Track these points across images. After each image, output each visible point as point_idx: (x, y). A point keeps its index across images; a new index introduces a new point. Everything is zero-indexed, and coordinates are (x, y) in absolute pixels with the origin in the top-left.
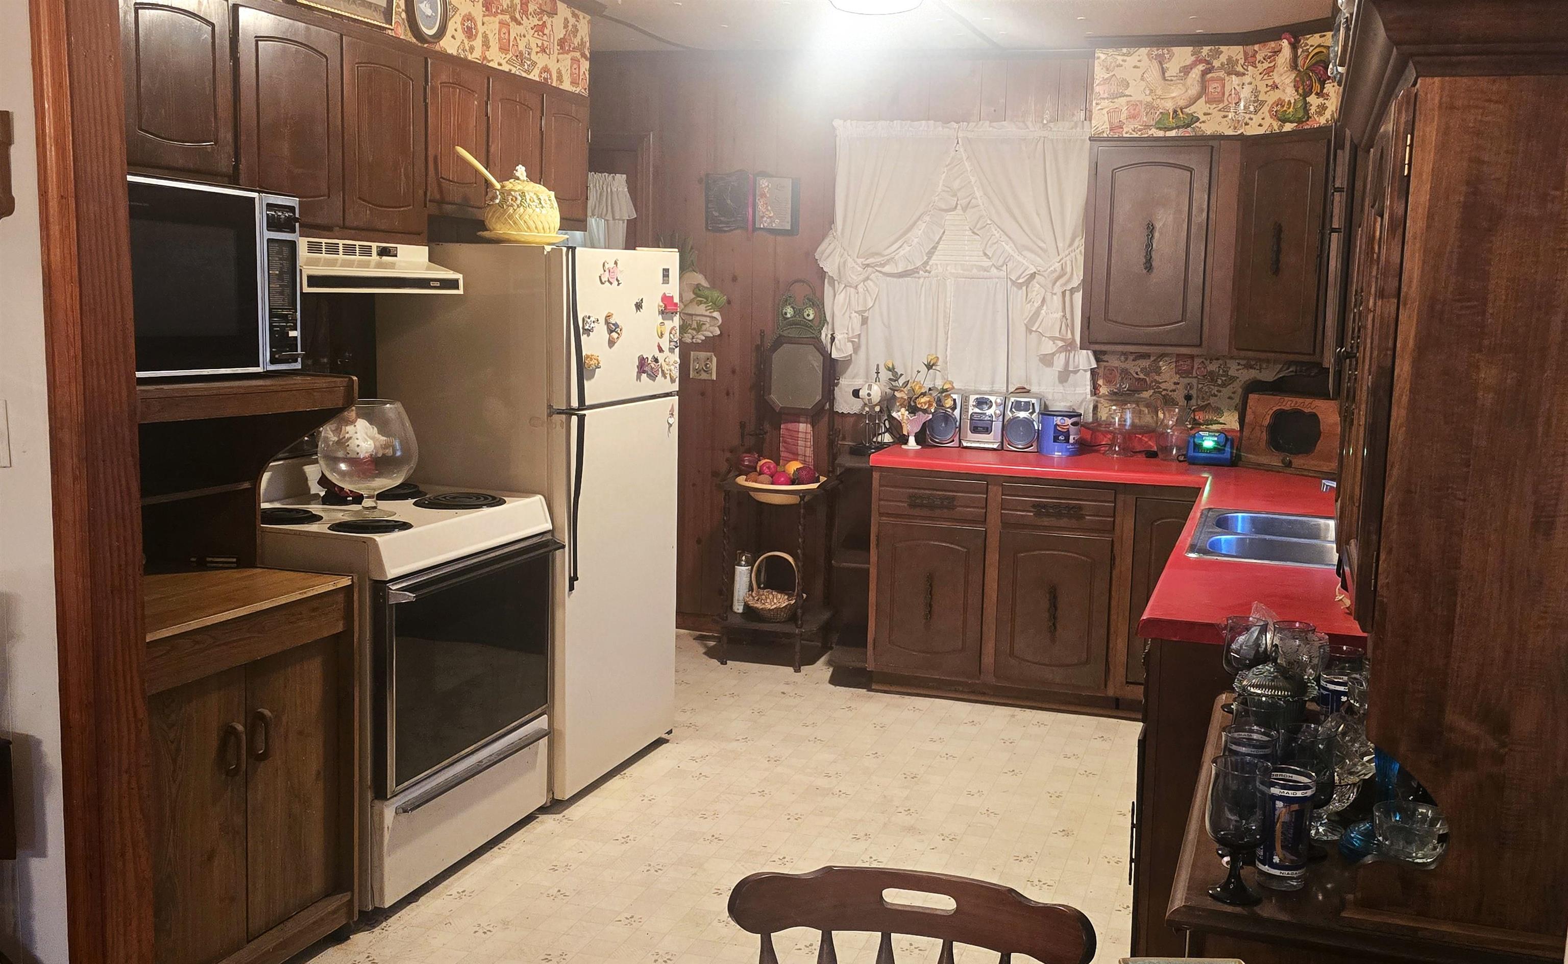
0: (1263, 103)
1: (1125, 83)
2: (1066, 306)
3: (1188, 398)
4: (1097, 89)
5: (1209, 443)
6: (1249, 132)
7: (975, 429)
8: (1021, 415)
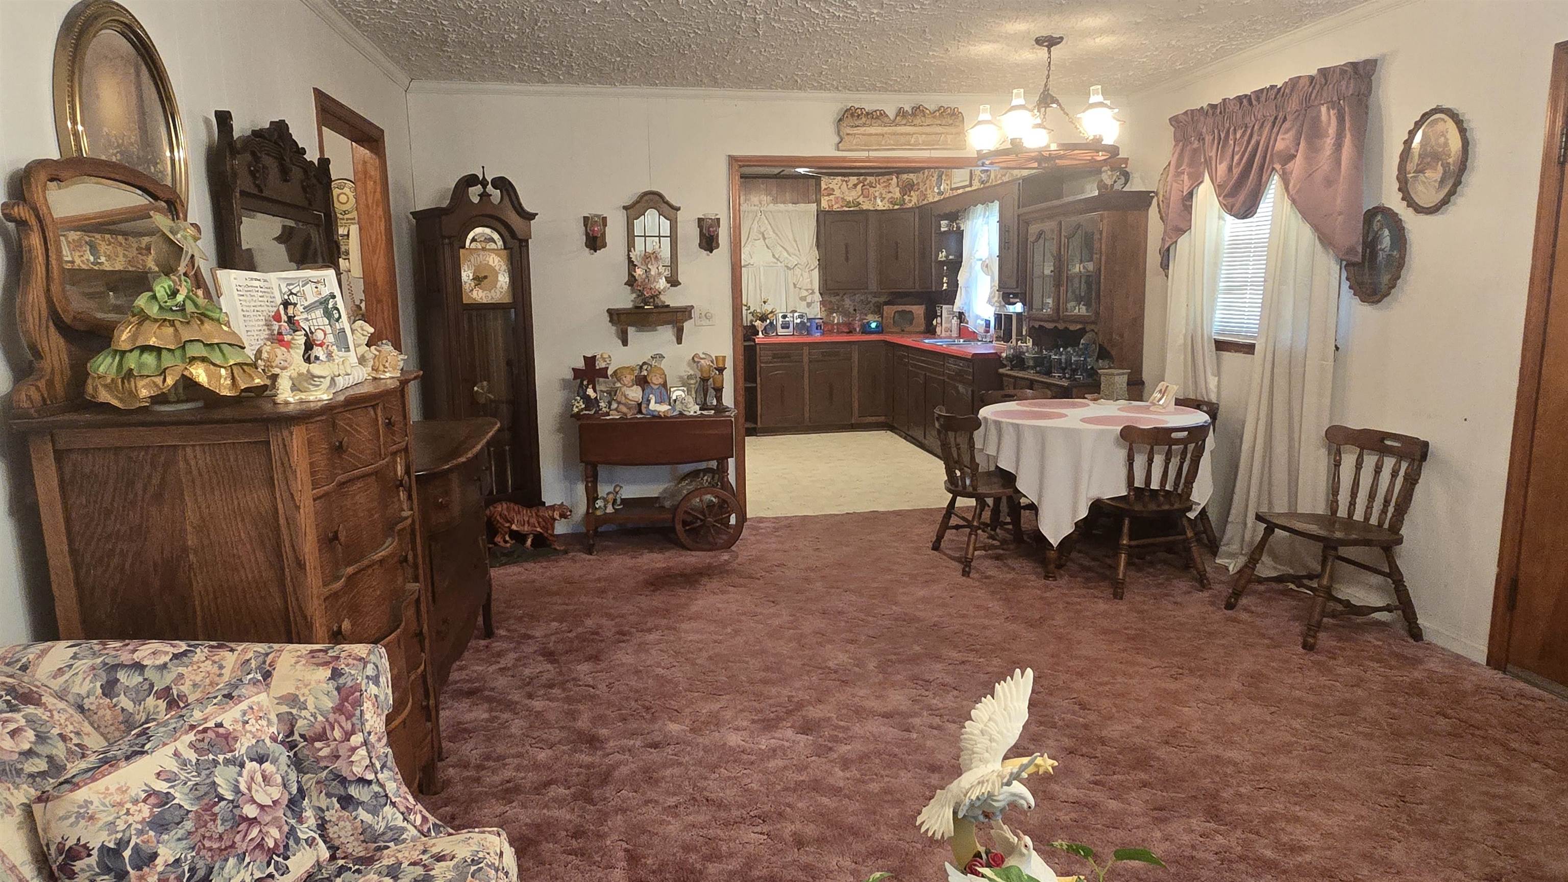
0: (884, 198)
1: (833, 190)
2: (811, 276)
3: (855, 310)
4: (823, 192)
5: (873, 325)
6: (879, 208)
7: (783, 328)
8: (799, 321)
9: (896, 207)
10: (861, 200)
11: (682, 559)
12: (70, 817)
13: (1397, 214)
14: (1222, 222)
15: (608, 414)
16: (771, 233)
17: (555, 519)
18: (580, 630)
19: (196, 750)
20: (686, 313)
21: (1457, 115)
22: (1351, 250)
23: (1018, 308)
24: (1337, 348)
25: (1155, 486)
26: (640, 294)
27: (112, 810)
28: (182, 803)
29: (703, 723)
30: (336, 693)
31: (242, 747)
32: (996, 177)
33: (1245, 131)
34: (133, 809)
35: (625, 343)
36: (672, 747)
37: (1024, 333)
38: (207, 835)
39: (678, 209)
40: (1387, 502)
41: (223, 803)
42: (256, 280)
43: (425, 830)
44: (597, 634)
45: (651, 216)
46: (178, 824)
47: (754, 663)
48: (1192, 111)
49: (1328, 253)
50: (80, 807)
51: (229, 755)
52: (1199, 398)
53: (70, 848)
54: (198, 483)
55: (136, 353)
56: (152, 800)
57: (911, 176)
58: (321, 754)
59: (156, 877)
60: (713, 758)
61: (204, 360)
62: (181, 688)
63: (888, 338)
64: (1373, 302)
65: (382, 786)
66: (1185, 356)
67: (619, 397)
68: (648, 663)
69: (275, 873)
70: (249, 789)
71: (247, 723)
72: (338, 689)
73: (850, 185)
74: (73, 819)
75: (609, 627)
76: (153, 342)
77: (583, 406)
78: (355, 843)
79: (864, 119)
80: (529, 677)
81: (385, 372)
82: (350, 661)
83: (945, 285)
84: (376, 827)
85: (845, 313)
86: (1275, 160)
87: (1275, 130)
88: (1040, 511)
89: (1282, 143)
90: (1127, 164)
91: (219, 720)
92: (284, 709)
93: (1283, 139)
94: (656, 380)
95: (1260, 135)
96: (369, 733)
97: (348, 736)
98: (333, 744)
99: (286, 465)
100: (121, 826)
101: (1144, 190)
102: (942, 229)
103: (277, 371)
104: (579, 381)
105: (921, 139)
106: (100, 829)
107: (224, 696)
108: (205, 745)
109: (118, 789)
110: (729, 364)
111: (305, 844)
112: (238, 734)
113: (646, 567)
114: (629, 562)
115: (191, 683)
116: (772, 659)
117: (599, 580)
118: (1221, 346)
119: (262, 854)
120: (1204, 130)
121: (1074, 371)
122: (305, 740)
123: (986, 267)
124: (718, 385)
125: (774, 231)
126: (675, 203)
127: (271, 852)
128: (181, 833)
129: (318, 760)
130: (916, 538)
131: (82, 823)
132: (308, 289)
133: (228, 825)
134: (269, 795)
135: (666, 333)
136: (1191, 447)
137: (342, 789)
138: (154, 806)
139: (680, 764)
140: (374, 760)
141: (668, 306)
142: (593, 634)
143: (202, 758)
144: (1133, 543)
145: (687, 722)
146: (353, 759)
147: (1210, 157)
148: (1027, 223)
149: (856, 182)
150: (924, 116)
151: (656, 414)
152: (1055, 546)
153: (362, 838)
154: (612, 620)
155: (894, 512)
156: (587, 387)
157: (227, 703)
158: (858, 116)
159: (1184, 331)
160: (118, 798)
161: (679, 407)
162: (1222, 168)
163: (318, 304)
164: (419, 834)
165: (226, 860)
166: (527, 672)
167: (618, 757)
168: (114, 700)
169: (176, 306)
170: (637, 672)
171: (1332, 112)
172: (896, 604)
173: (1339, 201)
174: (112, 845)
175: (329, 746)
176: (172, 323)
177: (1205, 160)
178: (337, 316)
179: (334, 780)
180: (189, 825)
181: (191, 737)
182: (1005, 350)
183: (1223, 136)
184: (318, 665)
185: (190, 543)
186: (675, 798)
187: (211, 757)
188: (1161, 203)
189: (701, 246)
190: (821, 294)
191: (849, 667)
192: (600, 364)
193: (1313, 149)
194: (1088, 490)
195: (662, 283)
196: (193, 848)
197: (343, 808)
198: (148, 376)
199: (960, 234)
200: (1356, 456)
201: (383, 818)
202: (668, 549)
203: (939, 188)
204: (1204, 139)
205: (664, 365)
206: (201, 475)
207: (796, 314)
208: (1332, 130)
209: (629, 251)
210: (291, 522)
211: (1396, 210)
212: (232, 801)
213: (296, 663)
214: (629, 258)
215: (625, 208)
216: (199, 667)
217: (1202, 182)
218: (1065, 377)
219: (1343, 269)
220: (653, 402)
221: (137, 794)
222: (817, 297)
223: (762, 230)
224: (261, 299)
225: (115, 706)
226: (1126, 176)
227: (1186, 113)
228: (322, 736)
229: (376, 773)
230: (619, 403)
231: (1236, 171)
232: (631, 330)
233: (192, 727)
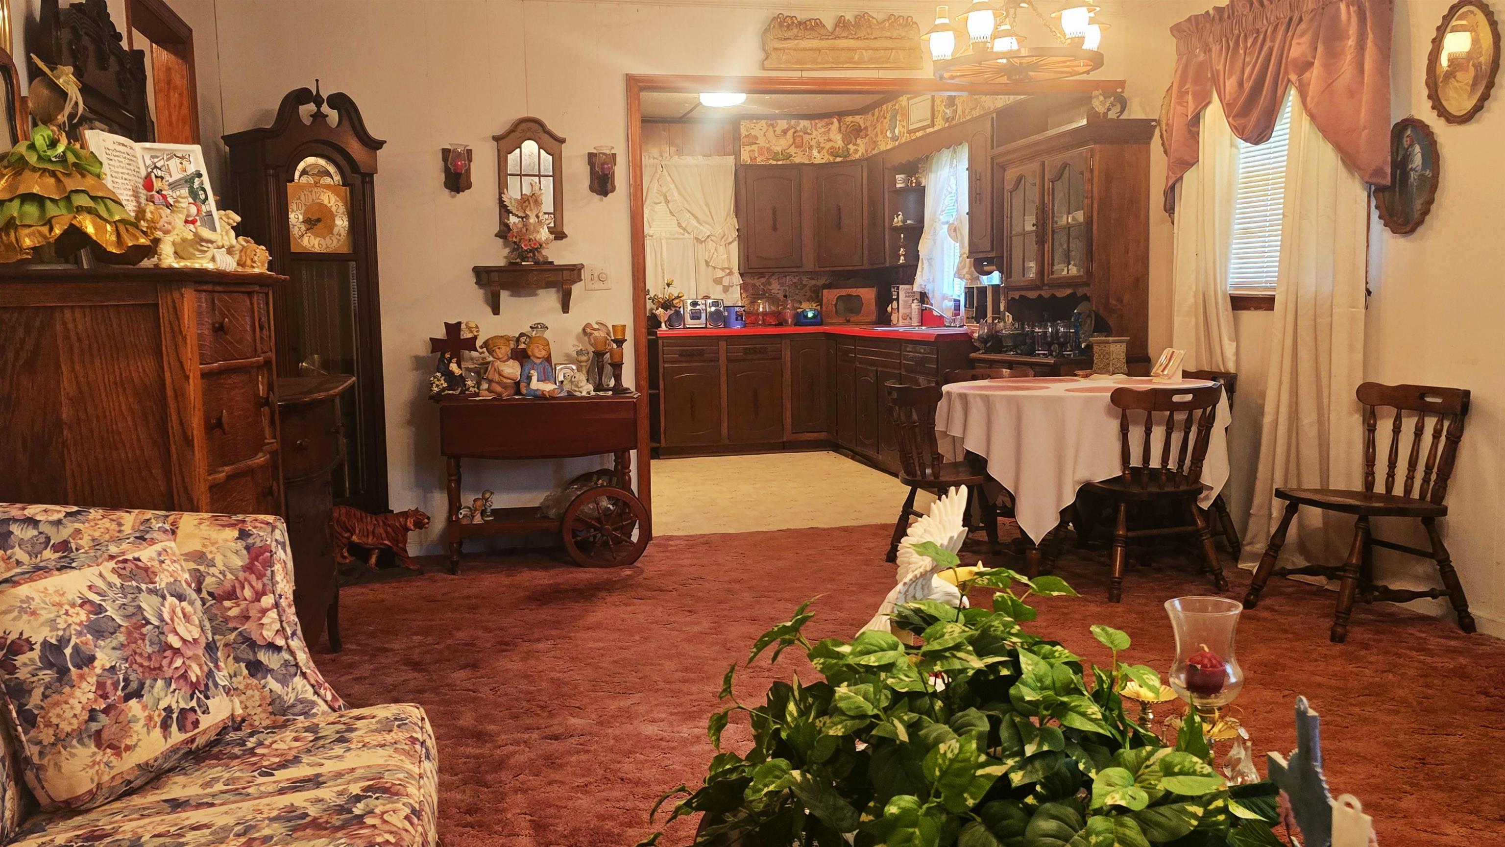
0: (823, 148)
1: (756, 138)
2: (728, 253)
3: (785, 296)
4: (743, 140)
5: (810, 315)
6: (816, 161)
7: (692, 318)
8: (713, 309)
9: (838, 159)
10: (792, 150)
11: (573, 575)
12: (13, 610)
13: (1428, 126)
14: (1234, 150)
15: (477, 395)
16: (676, 194)
17: (408, 529)
18: (449, 642)
19: (120, 576)
20: (574, 272)
21: (1487, 6)
22: (1378, 172)
23: (995, 278)
24: (1369, 292)
25: (1155, 463)
26: (516, 247)
27: (53, 608)
28: (114, 617)
29: (612, 717)
30: (245, 552)
31: (162, 581)
32: (964, 112)
33: (1256, 38)
34: (71, 611)
35: (496, 310)
36: (577, 738)
37: (1002, 309)
38: (138, 651)
39: (563, 141)
40: (1429, 469)
41: (149, 627)
42: (123, 145)
43: (337, 707)
44: (474, 645)
45: (530, 147)
46: (112, 634)
47: (669, 666)
48: (1197, 17)
49: (1354, 176)
50: (22, 601)
51: (151, 586)
52: (1215, 369)
53: (13, 641)
54: (76, 351)
55: (16, 203)
56: (87, 607)
57: (858, 118)
58: (231, 613)
59: (95, 678)
60: (628, 745)
61: (89, 211)
62: (80, 542)
63: (827, 328)
64: (1405, 233)
65: (292, 653)
66: (1197, 319)
67: (491, 374)
68: (540, 668)
69: (197, 708)
70: (172, 620)
71: (163, 562)
72: (247, 548)
73: (779, 130)
74: (16, 613)
75: (486, 640)
76: (36, 190)
77: (445, 385)
78: (264, 716)
79: (795, 31)
80: (392, 685)
81: (253, 267)
82: (257, 524)
83: (902, 258)
84: (285, 698)
85: (773, 300)
86: (1290, 68)
87: (1290, 34)
88: (1017, 501)
89: (1298, 49)
90: (1123, 88)
91: (136, 555)
92: (193, 565)
93: (1299, 44)
94: (539, 352)
95: (1273, 41)
96: (280, 596)
97: (258, 596)
98: (243, 604)
99: (176, 329)
100: (62, 625)
101: (1144, 117)
102: (898, 186)
103: (159, 234)
104: (439, 354)
105: (867, 55)
106: (42, 625)
107: (136, 538)
108: (126, 573)
109: (56, 592)
110: (629, 336)
111: (222, 690)
112: (157, 570)
113: (527, 584)
114: (505, 581)
115: (90, 538)
116: (690, 661)
117: (469, 597)
118: (1239, 303)
119: (186, 684)
120: (1211, 39)
121: (1062, 346)
122: (214, 598)
123: (954, 231)
124: (617, 359)
125: (680, 194)
126: (560, 134)
127: (194, 686)
128: (115, 643)
129: (227, 620)
130: (866, 551)
131: (25, 617)
132: (174, 164)
133: (156, 648)
134: (190, 632)
135: (549, 299)
136: (1198, 413)
137: (251, 653)
138: (91, 612)
139: (588, 751)
140: (285, 624)
141: (552, 263)
142: (467, 645)
143: (126, 584)
144: (1130, 534)
145: (593, 716)
146: (265, 620)
147: (1218, 72)
148: (1003, 168)
149: (786, 127)
150: (870, 27)
151: (538, 393)
152: (1037, 543)
153: (270, 709)
154: (489, 632)
155: (838, 529)
156: (450, 361)
157: (141, 544)
158: (788, 26)
159: (1194, 289)
160: (57, 599)
161: (567, 387)
162: (1231, 84)
163: (183, 182)
164: (330, 710)
165: (156, 680)
166: (389, 680)
167: (511, 748)
168: (9, 552)
169: (56, 157)
170: (526, 676)
171: (1351, 8)
172: (840, 610)
173: (1363, 114)
174: (54, 641)
175: (238, 606)
176: (53, 174)
177: (1213, 75)
178: (203, 197)
179: (243, 643)
180: (121, 638)
181: (112, 564)
182: (977, 330)
183: (1231, 44)
184: (223, 526)
185: (64, 416)
186: (583, 780)
187: (134, 584)
188: (1164, 133)
189: (592, 189)
190: (742, 275)
191: (785, 666)
192: (466, 335)
193: (1333, 54)
194: (1074, 473)
195: (544, 234)
196: (126, 660)
197: (252, 675)
198: (30, 226)
199: (921, 191)
200: (1392, 420)
201: (293, 689)
202: (554, 567)
203: (893, 132)
204: (1210, 50)
205: (547, 335)
206: (79, 340)
207: (710, 301)
208: (1353, 31)
209: (501, 193)
210: (179, 393)
211: (1427, 122)
212: (158, 627)
213: (200, 524)
214: (501, 202)
215: (496, 139)
216: (96, 524)
217: (1209, 103)
218: (1051, 355)
219: (1373, 199)
220: (535, 379)
221: (73, 599)
222: (737, 279)
223: (664, 190)
224: (128, 167)
225: (10, 558)
226: (1123, 103)
227: (1189, 19)
228: (231, 595)
229: (287, 639)
230: (490, 381)
231: (1248, 86)
232: (504, 295)
233: (112, 557)
